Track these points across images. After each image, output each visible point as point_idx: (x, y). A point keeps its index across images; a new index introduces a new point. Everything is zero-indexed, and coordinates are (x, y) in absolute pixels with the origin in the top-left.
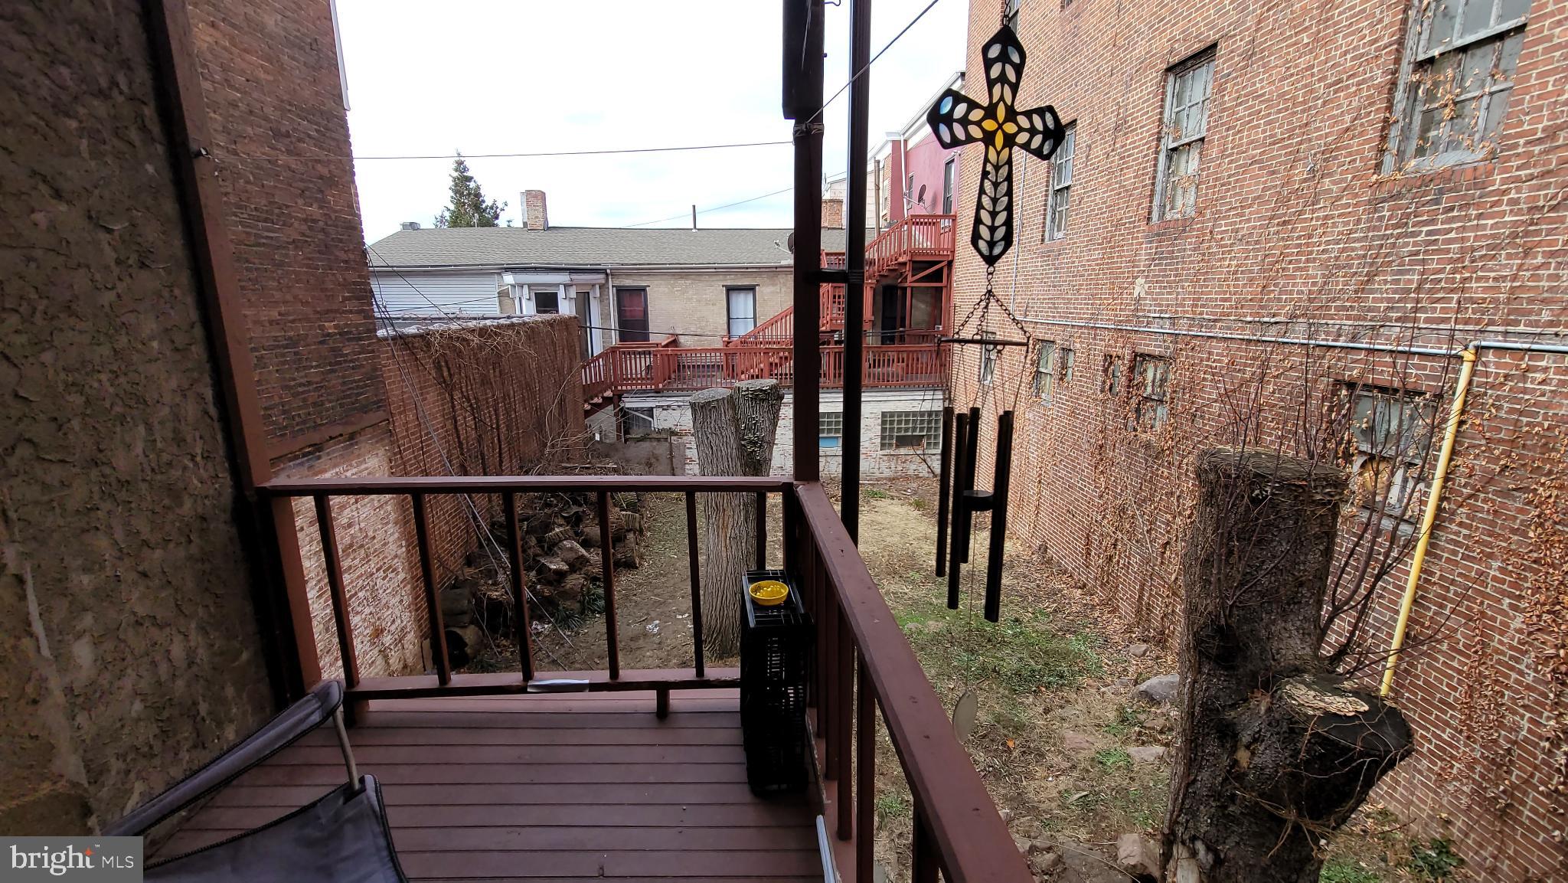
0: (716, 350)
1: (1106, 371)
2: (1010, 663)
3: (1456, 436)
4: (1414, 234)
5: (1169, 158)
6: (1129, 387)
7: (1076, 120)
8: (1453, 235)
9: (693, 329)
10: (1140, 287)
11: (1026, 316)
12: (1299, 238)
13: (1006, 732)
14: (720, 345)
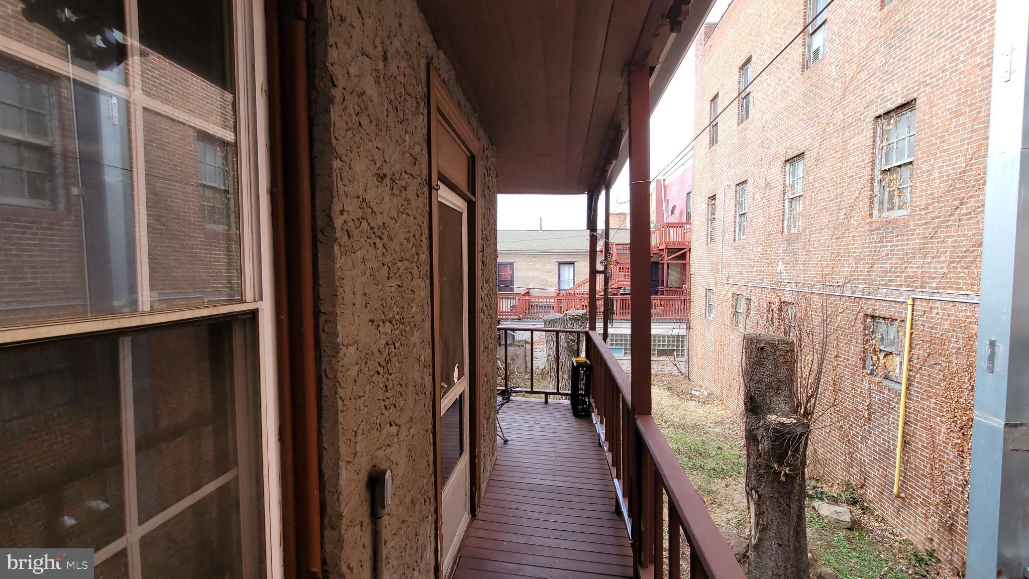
0: (552, 297)
1: (768, 311)
2: (710, 464)
3: (911, 340)
4: (886, 246)
5: (791, 202)
6: (779, 319)
7: (747, 180)
8: (899, 247)
9: (538, 286)
10: (781, 266)
11: (728, 280)
12: (844, 245)
13: (703, 493)
14: (554, 295)
